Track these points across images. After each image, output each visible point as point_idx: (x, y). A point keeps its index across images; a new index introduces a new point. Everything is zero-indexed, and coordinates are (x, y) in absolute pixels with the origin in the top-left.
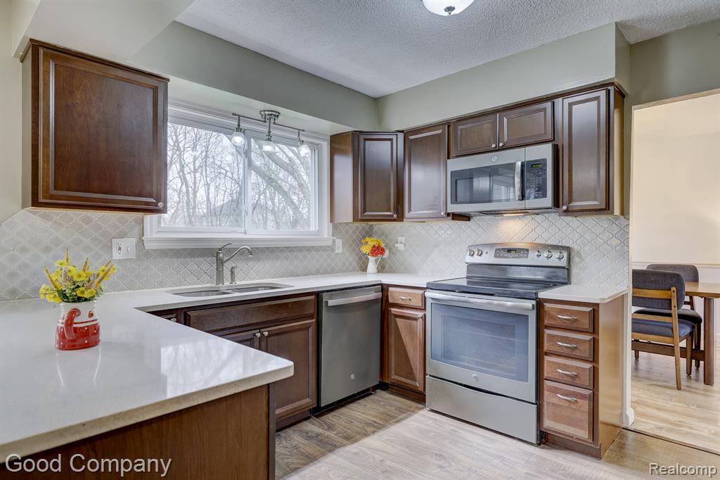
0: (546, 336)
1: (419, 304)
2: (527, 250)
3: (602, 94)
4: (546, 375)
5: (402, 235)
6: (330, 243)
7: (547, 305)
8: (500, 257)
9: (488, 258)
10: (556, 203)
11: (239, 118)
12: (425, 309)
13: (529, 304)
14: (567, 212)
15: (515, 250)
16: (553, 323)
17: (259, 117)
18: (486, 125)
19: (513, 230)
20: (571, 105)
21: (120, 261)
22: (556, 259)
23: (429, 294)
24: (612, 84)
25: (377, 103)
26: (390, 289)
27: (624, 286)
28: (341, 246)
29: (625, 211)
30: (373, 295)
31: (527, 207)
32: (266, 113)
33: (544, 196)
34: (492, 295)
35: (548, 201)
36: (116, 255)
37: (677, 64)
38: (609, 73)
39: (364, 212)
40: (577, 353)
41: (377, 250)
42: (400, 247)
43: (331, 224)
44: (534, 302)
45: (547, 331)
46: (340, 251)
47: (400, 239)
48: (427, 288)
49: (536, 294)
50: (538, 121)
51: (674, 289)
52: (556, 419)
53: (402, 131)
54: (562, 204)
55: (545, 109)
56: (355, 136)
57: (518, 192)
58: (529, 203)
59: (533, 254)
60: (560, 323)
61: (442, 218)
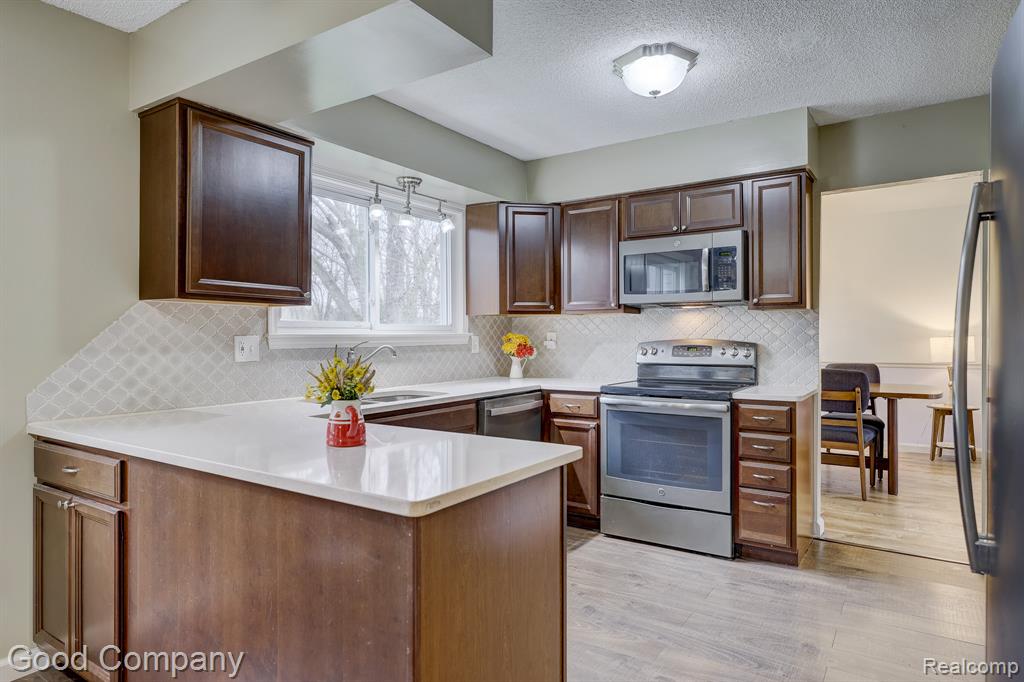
0: (741, 440)
1: (591, 412)
2: (710, 348)
3: (794, 180)
4: (741, 482)
5: (553, 330)
6: (466, 341)
7: (742, 406)
8: (678, 356)
9: (665, 356)
10: (746, 297)
11: (377, 187)
12: (598, 417)
13: (723, 406)
14: (758, 306)
15: (695, 347)
16: (748, 424)
17: (396, 185)
18: (665, 205)
19: (693, 325)
20: (761, 189)
21: (243, 364)
22: (741, 357)
23: (604, 399)
24: (804, 170)
25: (527, 169)
26: (552, 395)
27: (814, 385)
28: (477, 343)
29: (815, 306)
30: (532, 404)
31: (715, 299)
32: (406, 180)
33: (734, 287)
34: (680, 398)
35: (737, 293)
36: (239, 357)
37: (865, 152)
38: (802, 160)
39: (514, 302)
40: (774, 455)
41: (524, 350)
42: (550, 345)
43: (466, 317)
44: (728, 403)
45: (742, 434)
46: (477, 351)
47: (553, 335)
48: (602, 393)
49: (730, 394)
50: (721, 205)
51: (858, 389)
52: (753, 528)
53: (559, 204)
54: (752, 296)
55: (733, 191)
56: (502, 208)
57: (705, 282)
58: (717, 295)
59: (716, 352)
60: (756, 425)
61: (612, 310)
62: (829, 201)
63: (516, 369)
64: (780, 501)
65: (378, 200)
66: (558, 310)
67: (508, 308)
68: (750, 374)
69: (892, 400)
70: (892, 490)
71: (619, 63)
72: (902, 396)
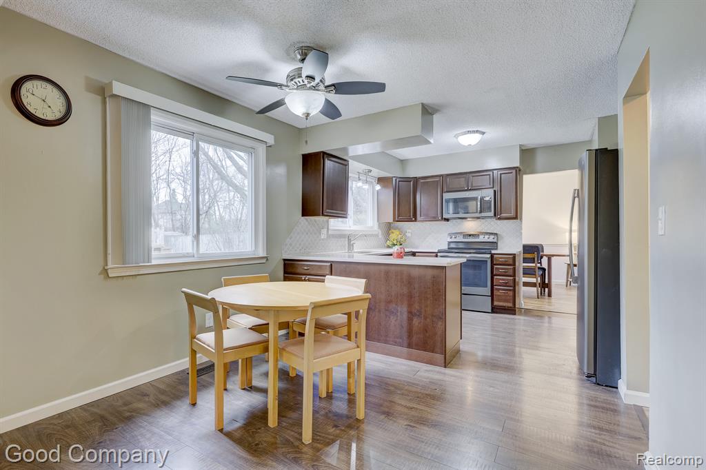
0: (494, 268)
2: (479, 235)
3: (514, 171)
4: (495, 284)
5: (409, 227)
6: (377, 233)
7: (495, 256)
8: (466, 238)
9: (460, 239)
10: (495, 215)
11: (359, 174)
13: (489, 256)
14: (499, 219)
15: (473, 235)
16: (497, 262)
17: (363, 172)
18: (462, 180)
19: (471, 226)
20: (501, 174)
21: (323, 239)
22: (491, 239)
24: (517, 168)
25: (403, 163)
26: (417, 254)
27: (521, 249)
28: (381, 233)
29: (521, 219)
32: (367, 171)
33: (490, 212)
34: (471, 253)
35: (492, 214)
36: (321, 237)
38: (517, 164)
39: (398, 217)
40: (507, 273)
42: (408, 235)
43: (378, 223)
45: (495, 266)
46: (380, 236)
47: (410, 231)
48: (439, 252)
49: (490, 252)
50: (485, 181)
51: (535, 253)
52: (499, 301)
53: (416, 178)
54: (497, 215)
55: (489, 175)
56: (394, 179)
57: (479, 209)
58: (483, 215)
59: (481, 237)
60: (500, 263)
61: (439, 220)
64: (510, 290)
65: (360, 180)
66: (416, 220)
67: (397, 219)
68: (494, 245)
69: (549, 257)
70: (550, 295)
71: (457, 136)
72: (553, 256)
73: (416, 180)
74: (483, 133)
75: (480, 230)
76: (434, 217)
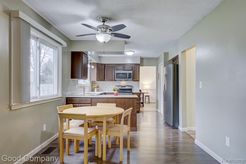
3: (138, 65)
9: (121, 88)
10: (133, 80)
14: (134, 81)
15: (124, 86)
19: (123, 83)
22: (130, 88)
25: (100, 58)
27: (139, 91)
29: (139, 81)
32: (90, 60)
33: (131, 78)
35: (132, 79)
36: (76, 87)
37: (145, 62)
38: (139, 63)
42: (100, 86)
47: (101, 84)
49: (132, 92)
55: (131, 66)
56: (97, 64)
57: (128, 77)
58: (129, 79)
59: (127, 87)
61: (113, 81)
62: (140, 67)
63: (96, 90)
64: (138, 105)
66: (104, 81)
67: (98, 80)
69: (143, 94)
70: (143, 106)
72: (144, 93)
73: (105, 65)
74: (134, 52)
75: (126, 85)
76: (112, 80)
